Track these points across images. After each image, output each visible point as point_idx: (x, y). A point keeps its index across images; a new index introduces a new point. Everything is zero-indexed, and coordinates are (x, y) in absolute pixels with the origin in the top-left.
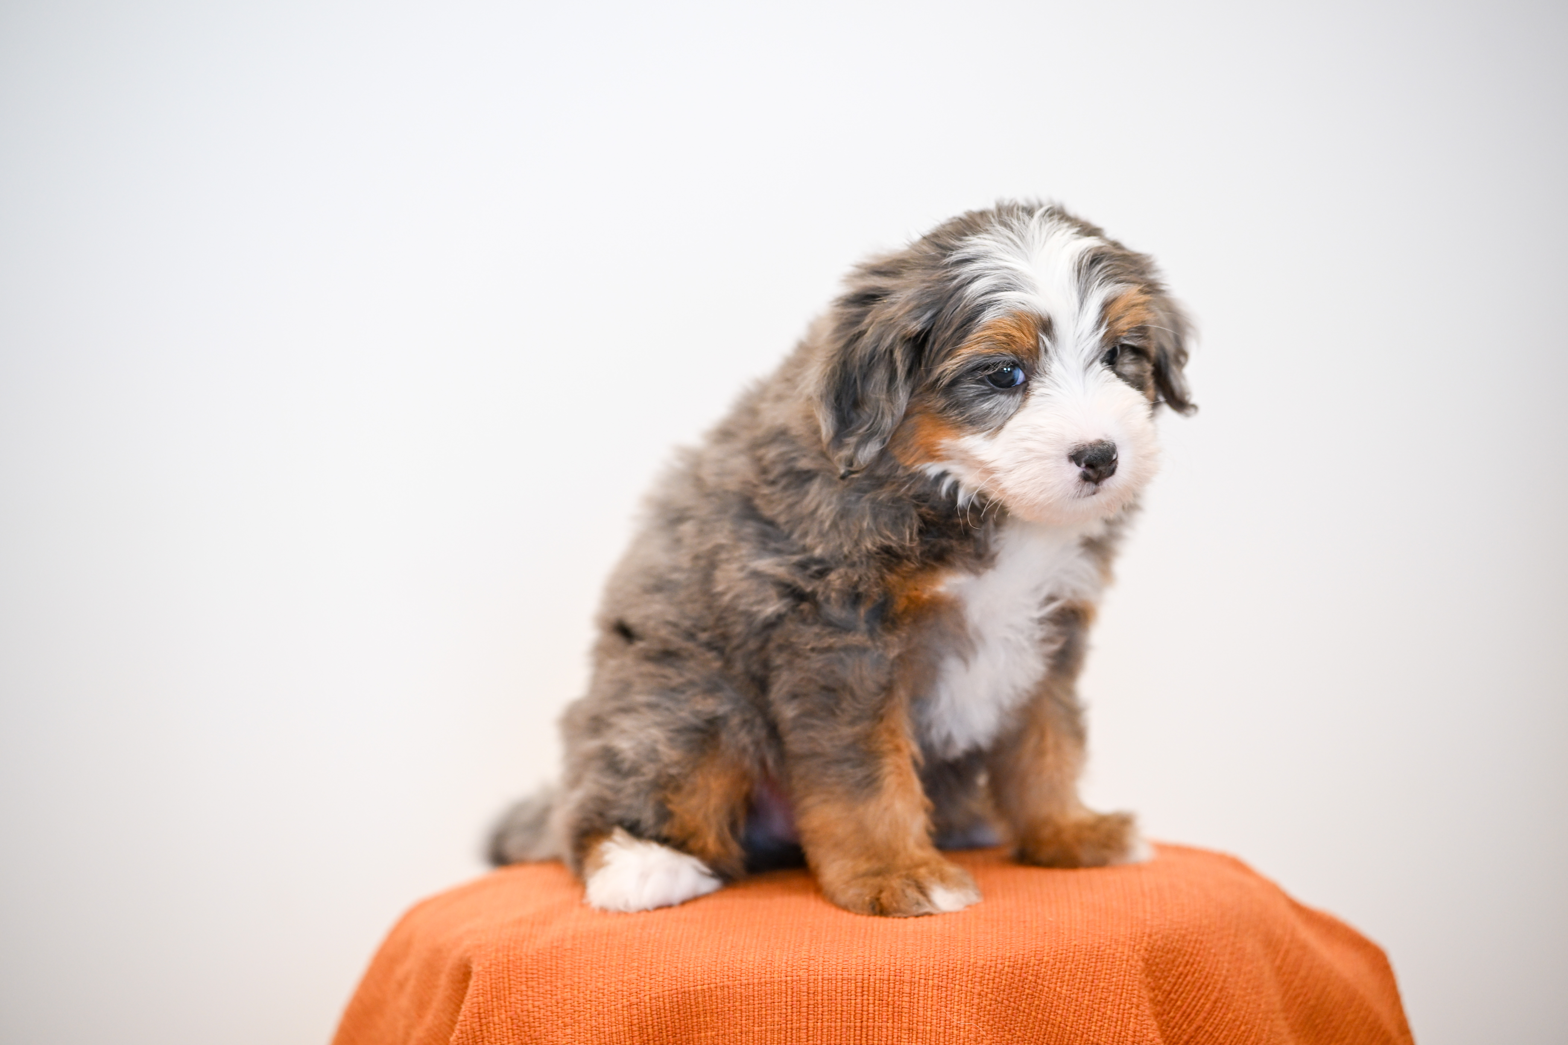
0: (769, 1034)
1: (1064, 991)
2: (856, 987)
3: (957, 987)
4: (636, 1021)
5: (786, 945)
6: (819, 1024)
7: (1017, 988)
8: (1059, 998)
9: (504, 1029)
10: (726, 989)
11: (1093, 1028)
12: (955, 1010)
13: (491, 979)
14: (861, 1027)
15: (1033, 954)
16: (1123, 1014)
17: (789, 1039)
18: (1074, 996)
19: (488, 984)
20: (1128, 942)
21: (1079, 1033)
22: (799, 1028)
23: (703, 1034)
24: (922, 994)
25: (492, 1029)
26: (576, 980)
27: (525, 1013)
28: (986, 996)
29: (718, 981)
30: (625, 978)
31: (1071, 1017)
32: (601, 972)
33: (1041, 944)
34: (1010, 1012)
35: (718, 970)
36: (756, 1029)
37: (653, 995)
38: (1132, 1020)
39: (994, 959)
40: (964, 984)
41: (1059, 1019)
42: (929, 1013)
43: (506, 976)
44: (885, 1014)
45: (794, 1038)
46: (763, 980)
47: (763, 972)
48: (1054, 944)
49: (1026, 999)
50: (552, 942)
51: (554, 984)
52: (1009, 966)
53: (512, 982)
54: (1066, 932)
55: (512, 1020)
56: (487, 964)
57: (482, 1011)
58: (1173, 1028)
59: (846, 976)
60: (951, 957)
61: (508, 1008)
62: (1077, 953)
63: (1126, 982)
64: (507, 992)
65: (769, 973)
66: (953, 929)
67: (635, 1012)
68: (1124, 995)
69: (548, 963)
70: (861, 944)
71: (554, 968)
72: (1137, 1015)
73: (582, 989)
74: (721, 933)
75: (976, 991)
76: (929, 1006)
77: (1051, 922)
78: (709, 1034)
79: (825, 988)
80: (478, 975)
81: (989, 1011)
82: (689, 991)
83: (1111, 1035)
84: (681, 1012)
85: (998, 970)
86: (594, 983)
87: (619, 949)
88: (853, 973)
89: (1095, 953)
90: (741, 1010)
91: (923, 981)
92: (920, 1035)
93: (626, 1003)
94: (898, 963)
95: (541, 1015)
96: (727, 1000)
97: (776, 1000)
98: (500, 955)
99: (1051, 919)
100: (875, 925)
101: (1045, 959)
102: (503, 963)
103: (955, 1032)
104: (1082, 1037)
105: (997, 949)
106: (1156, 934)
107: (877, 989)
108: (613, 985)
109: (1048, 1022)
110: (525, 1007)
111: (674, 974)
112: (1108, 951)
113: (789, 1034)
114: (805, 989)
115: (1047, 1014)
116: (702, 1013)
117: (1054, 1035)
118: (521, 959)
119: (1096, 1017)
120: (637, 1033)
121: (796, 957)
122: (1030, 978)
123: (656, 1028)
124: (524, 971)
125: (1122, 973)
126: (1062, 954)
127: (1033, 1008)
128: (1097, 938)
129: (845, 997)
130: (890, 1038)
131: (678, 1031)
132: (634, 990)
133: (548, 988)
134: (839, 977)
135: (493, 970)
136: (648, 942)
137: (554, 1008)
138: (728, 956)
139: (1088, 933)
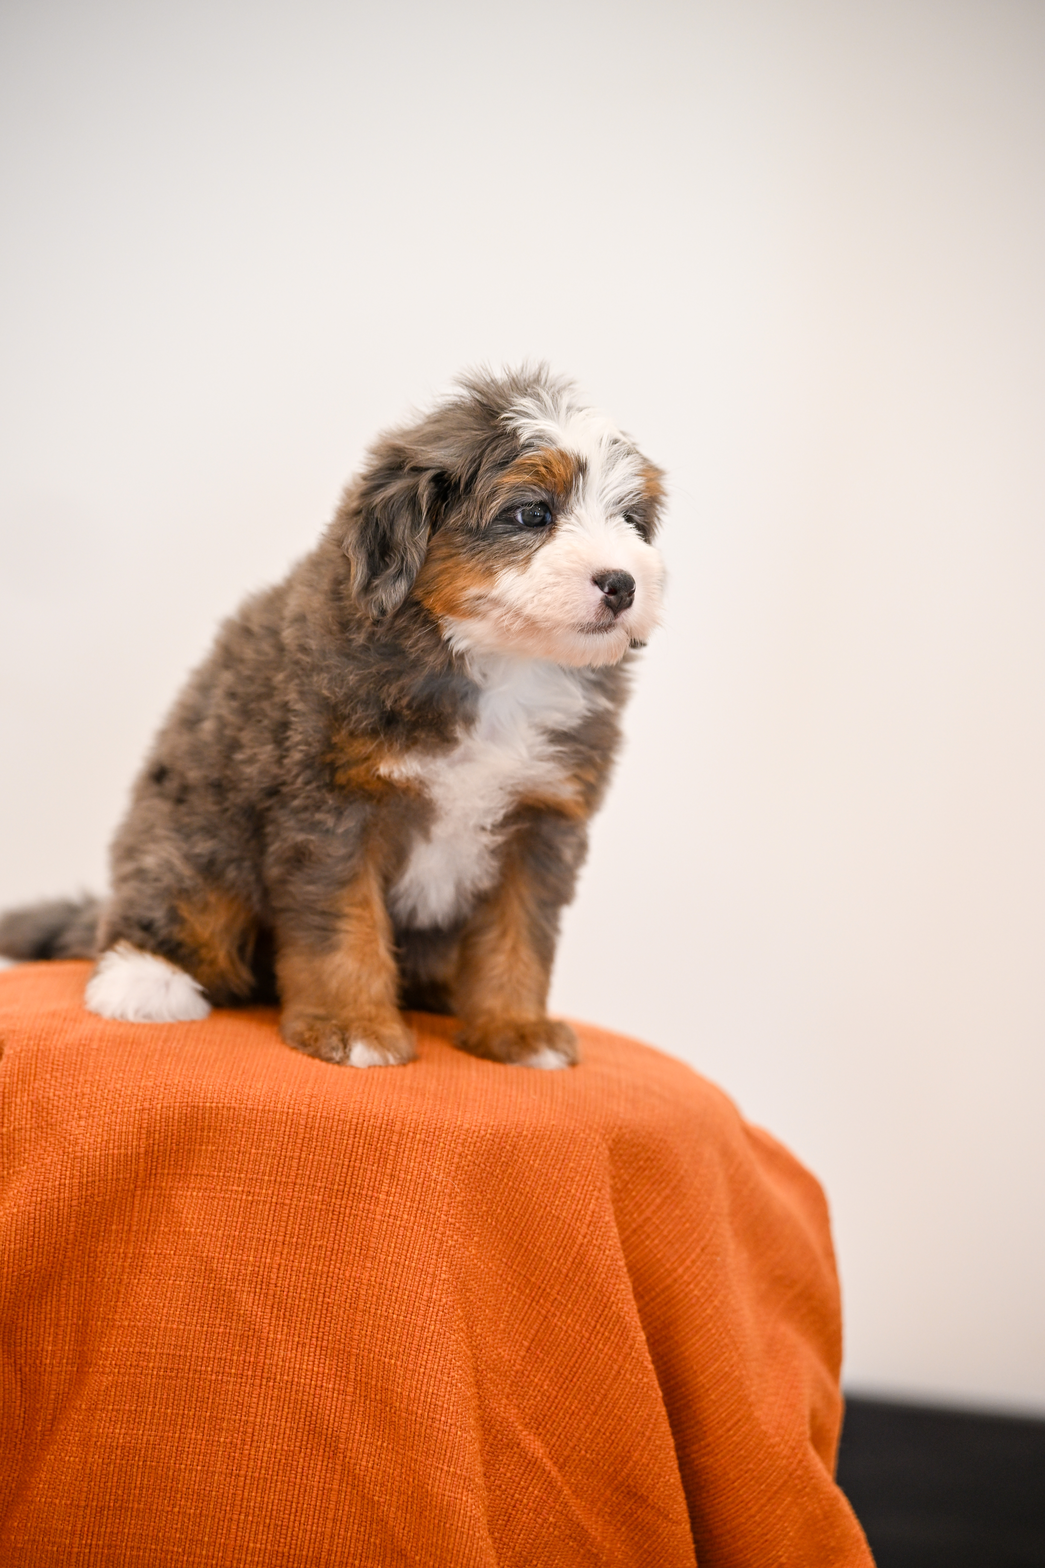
0: (263, 1157)
1: (536, 1165)
2: (350, 1129)
3: (441, 1144)
4: (145, 1125)
5: (293, 1080)
6: (311, 1157)
7: (495, 1155)
8: (531, 1170)
9: (24, 1111)
10: (232, 1110)
11: (557, 1202)
12: (436, 1165)
13: (19, 1063)
14: (349, 1166)
15: (514, 1126)
16: (586, 1195)
17: (281, 1165)
18: (545, 1171)
19: (17, 1067)
20: (600, 1130)
21: (543, 1205)
22: (292, 1158)
23: (204, 1147)
24: (408, 1145)
25: (13, 1109)
26: (97, 1077)
27: (45, 1100)
28: (466, 1157)
29: (226, 1101)
30: (142, 1084)
31: (539, 1189)
32: (121, 1075)
33: (522, 1118)
34: (484, 1175)
35: (228, 1091)
36: (253, 1151)
37: (165, 1105)
38: (593, 1201)
39: (479, 1124)
40: (448, 1143)
41: (527, 1189)
42: (412, 1164)
43: (33, 1062)
44: (372, 1157)
45: (286, 1164)
46: (267, 1108)
47: (268, 1100)
48: (534, 1121)
49: (501, 1166)
50: (80, 1040)
51: (76, 1078)
52: (491, 1134)
53: (38, 1070)
54: (547, 1111)
55: (33, 1103)
56: (18, 1049)
57: (6, 1090)
58: (626, 1215)
59: (342, 1117)
60: (440, 1117)
61: (31, 1093)
62: (554, 1133)
63: (593, 1166)
64: (32, 1078)
65: (273, 1103)
66: (445, 1091)
67: (146, 1116)
68: (590, 1177)
69: (74, 1058)
70: (360, 1090)
71: (79, 1063)
72: (598, 1198)
73: (100, 1087)
74: (235, 1058)
75: (457, 1151)
76: (413, 1158)
77: (534, 1100)
78: (210, 1148)
79: (322, 1125)
80: (8, 1057)
81: (466, 1171)
82: (198, 1106)
83: (572, 1211)
84: (188, 1124)
85: (480, 1135)
86: (112, 1083)
87: (140, 1057)
88: (350, 1116)
89: (570, 1135)
90: (242, 1132)
91: (411, 1134)
92: (400, 1183)
93: (139, 1107)
94: (392, 1114)
95: (60, 1105)
96: (231, 1121)
97: (276, 1128)
98: (32, 1043)
99: (534, 1097)
100: (376, 1076)
101: (525, 1133)
102: (33, 1050)
103: (433, 1185)
104: (545, 1209)
105: (483, 1116)
106: (626, 1127)
107: (369, 1134)
108: (130, 1088)
109: (517, 1191)
110: (46, 1095)
111: (187, 1088)
112: (581, 1135)
113: (282, 1161)
114: (303, 1122)
115: (517, 1183)
116: (206, 1128)
117: (520, 1203)
118: (50, 1050)
119: (561, 1193)
120: (144, 1136)
121: (300, 1092)
122: (508, 1147)
123: (162, 1134)
124: (51, 1061)
125: (591, 1157)
126: (540, 1131)
127: (506, 1176)
128: (573, 1122)
129: (338, 1137)
130: (373, 1180)
131: (182, 1140)
132: (148, 1097)
133: (71, 1080)
134: (336, 1117)
135: (23, 1055)
136: (168, 1056)
137: (73, 1100)
138: (239, 1080)
139: (566, 1116)
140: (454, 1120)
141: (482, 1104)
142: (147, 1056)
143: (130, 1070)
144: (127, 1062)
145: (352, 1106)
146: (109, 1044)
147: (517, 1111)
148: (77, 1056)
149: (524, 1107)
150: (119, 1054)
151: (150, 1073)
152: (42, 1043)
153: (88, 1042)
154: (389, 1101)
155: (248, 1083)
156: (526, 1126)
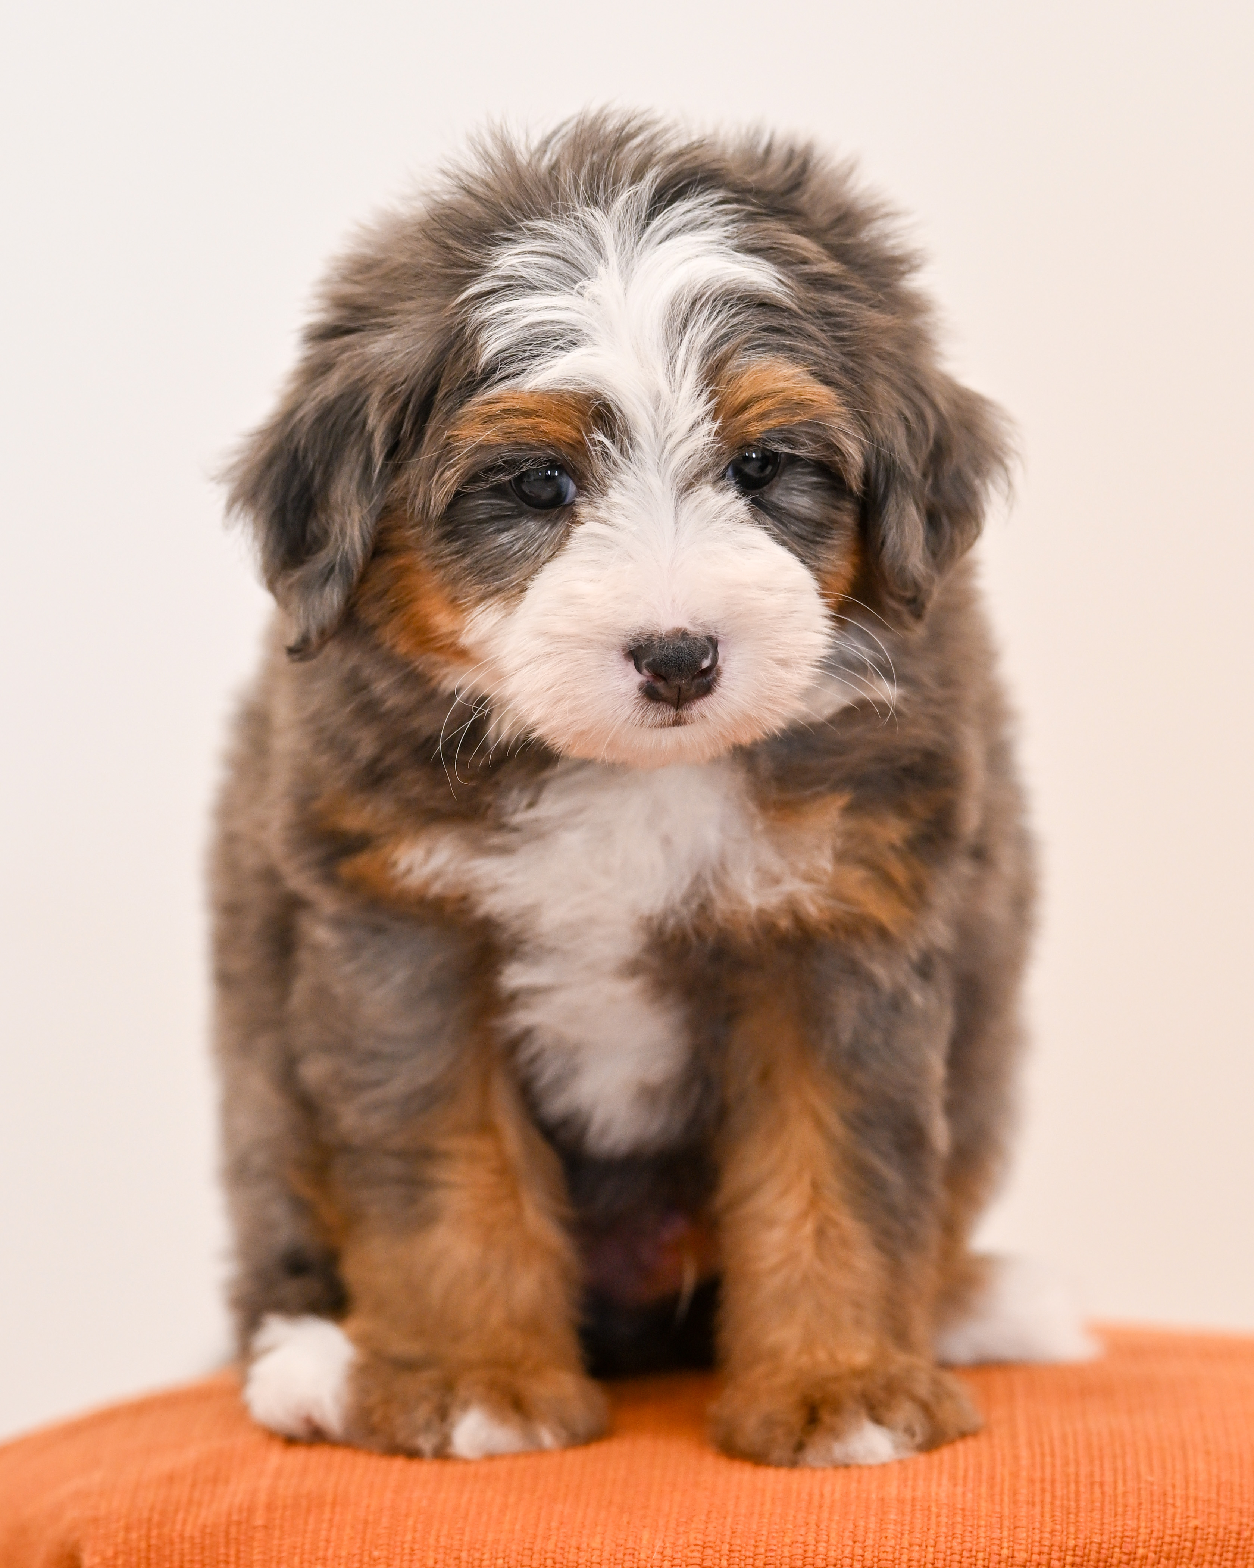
5: (662, 1520)
15: (1117, 1542)
33: (1132, 1523)
39: (1046, 1549)
48: (1157, 1525)
54: (1179, 1503)
56: (110, 1553)
60: (968, 1545)
62: (1199, 1543)
69: (222, 1550)
71: (232, 1559)
77: (1151, 1483)
87: (353, 1527)
89: (1233, 1542)
94: (868, 1555)
98: (134, 1535)
99: (1150, 1479)
100: (827, 1489)
101: (1141, 1551)
102: (139, 1551)
105: (1052, 1531)
118: (172, 1543)
121: (680, 1542)
126: (1171, 1543)
128: (1236, 1515)
136: (407, 1515)
138: (553, 1539)
139: (1219, 1506)
140: (995, 1548)
141: (1047, 1508)
142: (366, 1522)
143: (337, 1556)
144: (328, 1541)
145: (787, 1554)
146: (288, 1513)
147: (1120, 1510)
148: (227, 1544)
149: (1132, 1500)
150: (310, 1527)
151: (376, 1554)
152: (154, 1532)
153: (245, 1514)
154: (860, 1532)
155: (573, 1542)
156: (1141, 1538)
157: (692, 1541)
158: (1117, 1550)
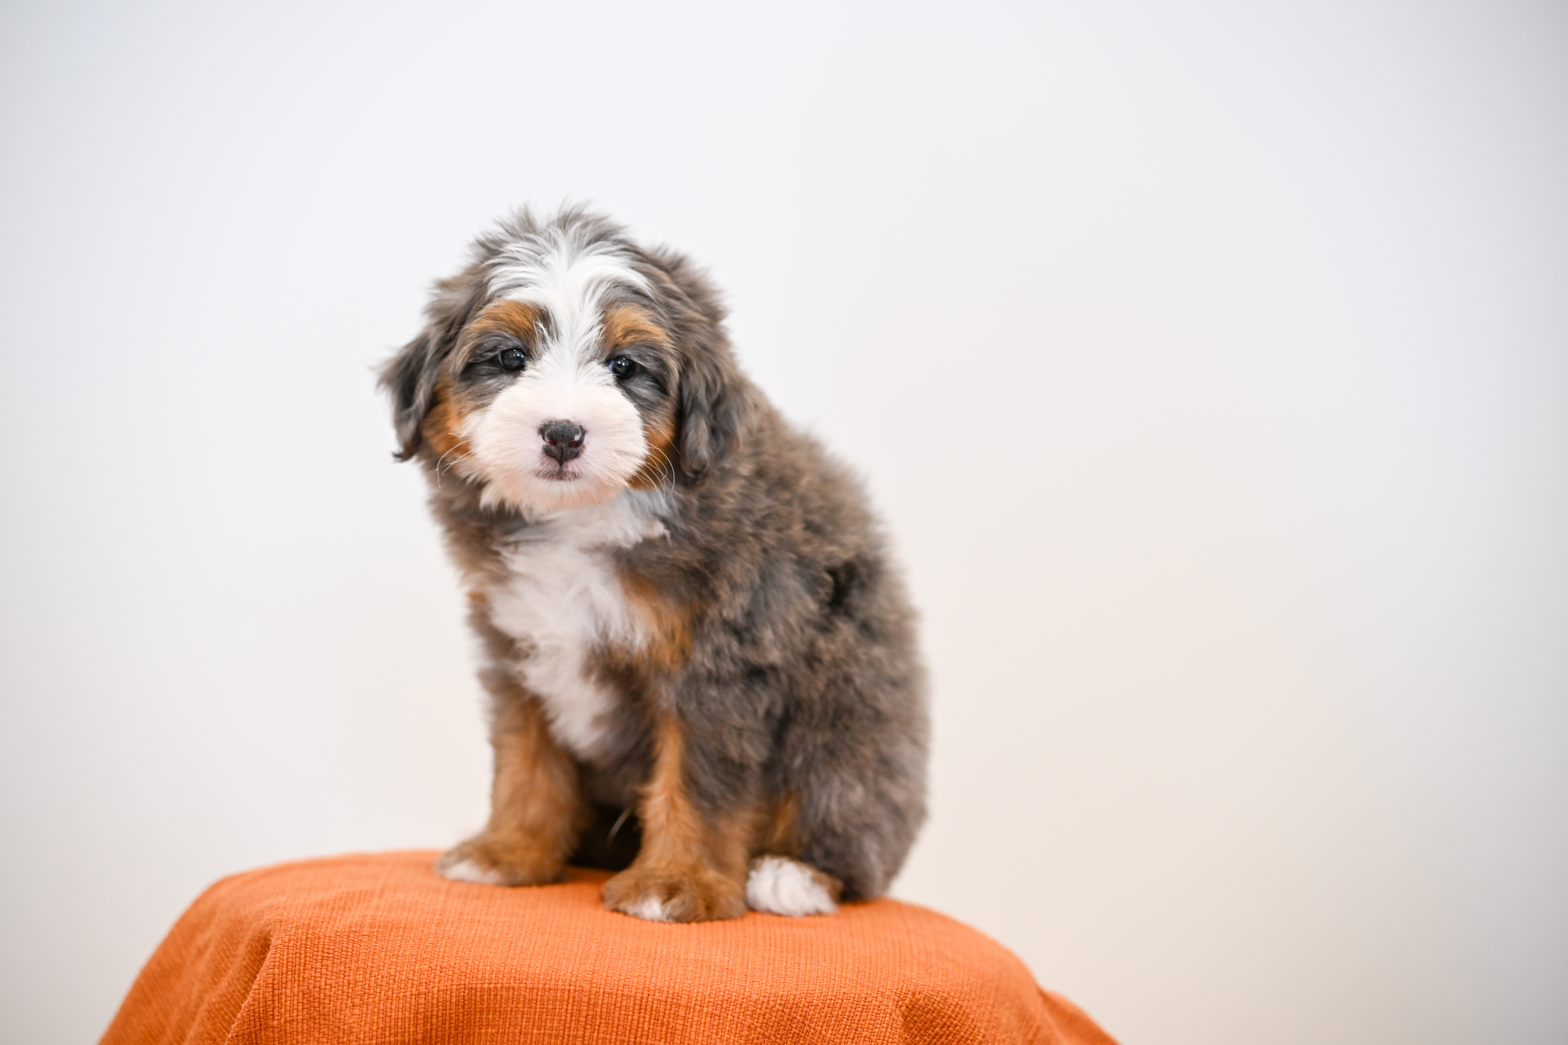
1: (828, 1035)
2: (635, 1004)
3: (729, 1018)
4: (422, 1011)
7: (785, 1026)
9: (295, 1002)
10: (511, 991)
13: (288, 953)
15: (804, 996)
19: (285, 957)
20: (892, 997)
23: (483, 1031)
24: (696, 1018)
25: (283, 1000)
26: (370, 964)
27: (317, 989)
28: (755, 1029)
29: (505, 982)
30: (417, 969)
32: (394, 960)
33: (813, 987)
35: (506, 971)
37: (442, 988)
39: (768, 995)
40: (736, 1016)
43: (303, 952)
44: (658, 1033)
46: (547, 986)
47: (549, 979)
48: (825, 990)
50: (351, 927)
51: (348, 965)
52: (780, 1004)
53: (308, 959)
54: (837, 979)
55: (304, 994)
56: (286, 940)
57: (276, 982)
59: (626, 992)
60: (728, 988)
61: (301, 984)
62: (845, 1001)
64: (302, 968)
65: (553, 981)
67: (422, 1001)
69: (345, 945)
71: (350, 950)
75: (746, 1024)
78: (490, 1031)
79: (606, 1001)
80: (276, 948)
82: (476, 989)
84: (466, 1007)
85: (769, 1007)
86: (386, 969)
87: (414, 940)
88: (634, 990)
89: (862, 1003)
90: (523, 1012)
91: (698, 1007)
93: (415, 992)
94: (677, 987)
95: (332, 993)
96: (510, 1001)
97: (557, 1008)
98: (300, 932)
99: (824, 965)
101: (815, 1002)
102: (302, 940)
105: (772, 987)
106: (921, 994)
107: (654, 1009)
108: (404, 973)
110: (317, 985)
111: (464, 970)
112: (874, 1003)
114: (586, 999)
116: (485, 1010)
118: (319, 939)
120: (421, 1022)
122: (798, 1018)
123: (440, 1019)
124: (320, 950)
125: (885, 1025)
126: (831, 1000)
128: (865, 990)
129: (623, 1012)
131: (461, 1025)
132: (424, 981)
133: (342, 968)
134: (620, 992)
135: (291, 945)
137: (345, 988)
140: (742, 991)
144: (400, 947)
145: (635, 981)
146: (381, 930)
147: (807, 980)
149: (813, 976)
150: (392, 939)
151: (424, 957)
155: (527, 962)
156: (816, 995)
157: (588, 969)
158: (803, 999)
